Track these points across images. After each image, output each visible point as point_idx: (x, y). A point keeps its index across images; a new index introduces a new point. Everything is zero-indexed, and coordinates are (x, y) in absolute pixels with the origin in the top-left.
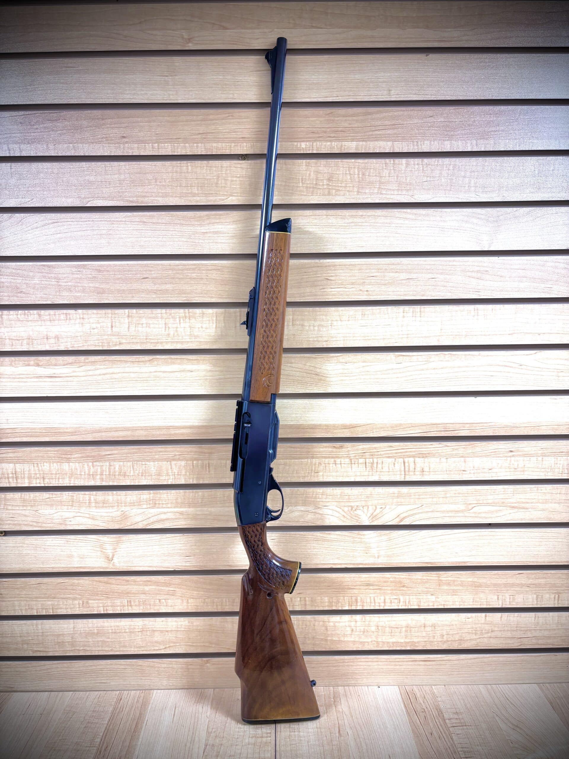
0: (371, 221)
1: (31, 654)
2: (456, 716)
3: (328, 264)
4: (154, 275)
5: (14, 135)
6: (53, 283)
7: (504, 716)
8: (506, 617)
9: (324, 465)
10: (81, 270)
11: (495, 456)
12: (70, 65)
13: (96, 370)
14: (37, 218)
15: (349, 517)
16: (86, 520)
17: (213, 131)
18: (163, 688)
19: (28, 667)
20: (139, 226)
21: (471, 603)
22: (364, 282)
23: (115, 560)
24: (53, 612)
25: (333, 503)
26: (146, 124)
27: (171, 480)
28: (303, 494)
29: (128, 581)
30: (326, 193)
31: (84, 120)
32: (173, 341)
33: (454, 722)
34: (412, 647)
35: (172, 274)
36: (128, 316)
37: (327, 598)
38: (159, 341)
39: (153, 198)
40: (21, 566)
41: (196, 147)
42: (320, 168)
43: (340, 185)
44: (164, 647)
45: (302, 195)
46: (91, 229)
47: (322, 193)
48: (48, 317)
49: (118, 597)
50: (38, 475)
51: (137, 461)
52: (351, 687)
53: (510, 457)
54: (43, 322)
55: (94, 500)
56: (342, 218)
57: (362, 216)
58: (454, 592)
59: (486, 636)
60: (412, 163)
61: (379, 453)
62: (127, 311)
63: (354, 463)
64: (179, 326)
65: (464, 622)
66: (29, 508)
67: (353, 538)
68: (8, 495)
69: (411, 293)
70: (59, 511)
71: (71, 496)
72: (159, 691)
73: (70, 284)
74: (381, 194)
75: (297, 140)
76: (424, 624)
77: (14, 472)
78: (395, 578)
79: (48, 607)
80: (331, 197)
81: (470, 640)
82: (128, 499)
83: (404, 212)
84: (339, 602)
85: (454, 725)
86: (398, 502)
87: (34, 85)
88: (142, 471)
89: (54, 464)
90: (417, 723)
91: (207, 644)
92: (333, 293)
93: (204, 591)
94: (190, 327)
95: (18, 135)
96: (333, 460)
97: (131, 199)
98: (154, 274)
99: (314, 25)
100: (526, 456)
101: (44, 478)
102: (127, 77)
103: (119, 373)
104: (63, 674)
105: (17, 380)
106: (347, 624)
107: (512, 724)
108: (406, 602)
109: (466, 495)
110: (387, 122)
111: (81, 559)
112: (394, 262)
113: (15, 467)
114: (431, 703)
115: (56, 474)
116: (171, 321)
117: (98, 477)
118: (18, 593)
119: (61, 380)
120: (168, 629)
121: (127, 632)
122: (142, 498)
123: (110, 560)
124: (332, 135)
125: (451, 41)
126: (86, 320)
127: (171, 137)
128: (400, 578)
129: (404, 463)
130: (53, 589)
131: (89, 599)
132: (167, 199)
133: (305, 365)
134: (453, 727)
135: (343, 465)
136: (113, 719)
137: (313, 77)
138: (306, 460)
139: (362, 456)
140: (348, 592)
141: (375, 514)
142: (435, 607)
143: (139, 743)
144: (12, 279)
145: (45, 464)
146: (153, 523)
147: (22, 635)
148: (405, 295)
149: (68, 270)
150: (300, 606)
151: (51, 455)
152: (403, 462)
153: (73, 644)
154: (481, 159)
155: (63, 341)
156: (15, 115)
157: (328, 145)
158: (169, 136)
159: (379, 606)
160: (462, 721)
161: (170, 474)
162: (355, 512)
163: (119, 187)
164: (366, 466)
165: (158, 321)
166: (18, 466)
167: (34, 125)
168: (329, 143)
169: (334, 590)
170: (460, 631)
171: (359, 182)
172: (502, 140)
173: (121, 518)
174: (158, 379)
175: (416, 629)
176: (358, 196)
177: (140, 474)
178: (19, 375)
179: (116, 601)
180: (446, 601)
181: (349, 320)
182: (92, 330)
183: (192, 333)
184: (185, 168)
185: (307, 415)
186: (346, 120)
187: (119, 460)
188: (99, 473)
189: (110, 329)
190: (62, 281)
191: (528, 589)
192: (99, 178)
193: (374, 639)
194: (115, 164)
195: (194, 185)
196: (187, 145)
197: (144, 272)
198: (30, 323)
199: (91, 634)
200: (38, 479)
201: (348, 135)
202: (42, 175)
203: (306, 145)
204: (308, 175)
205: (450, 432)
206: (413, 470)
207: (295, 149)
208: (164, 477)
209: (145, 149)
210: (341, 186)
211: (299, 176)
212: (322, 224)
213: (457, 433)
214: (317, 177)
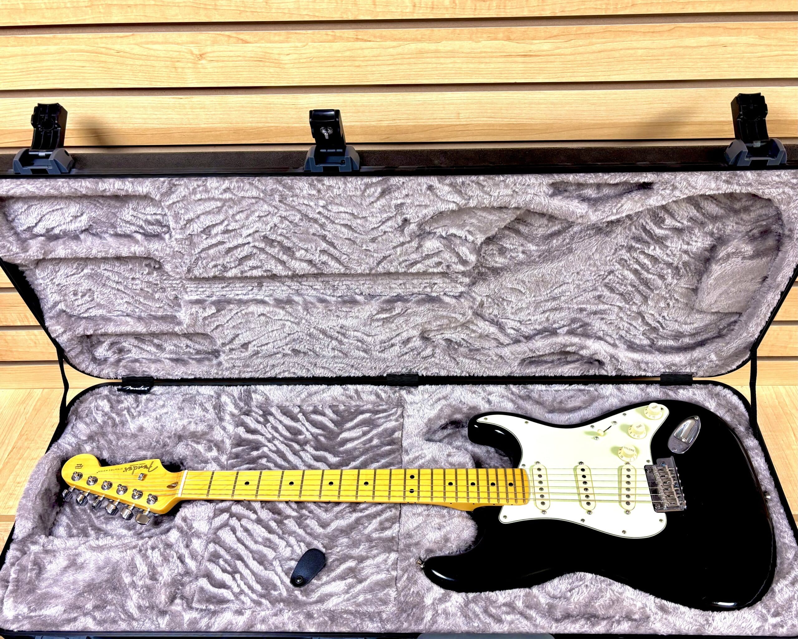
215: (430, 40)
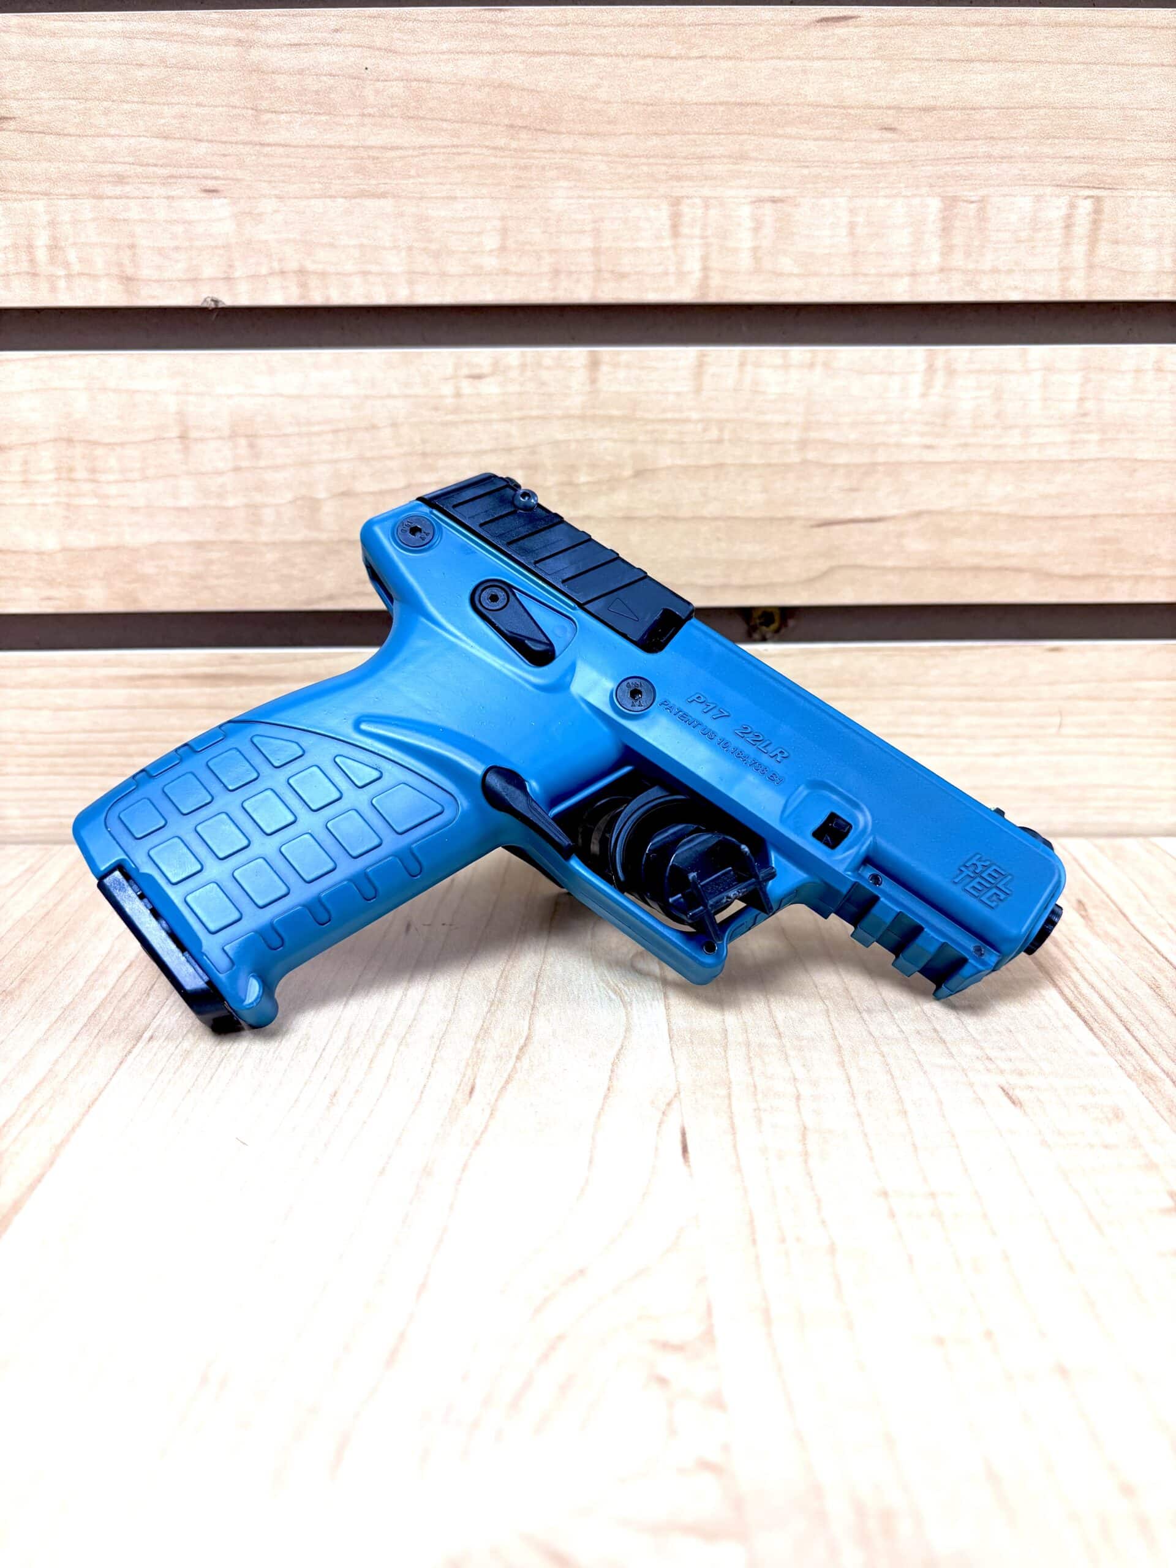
21: (490, 262)
191: (882, 152)
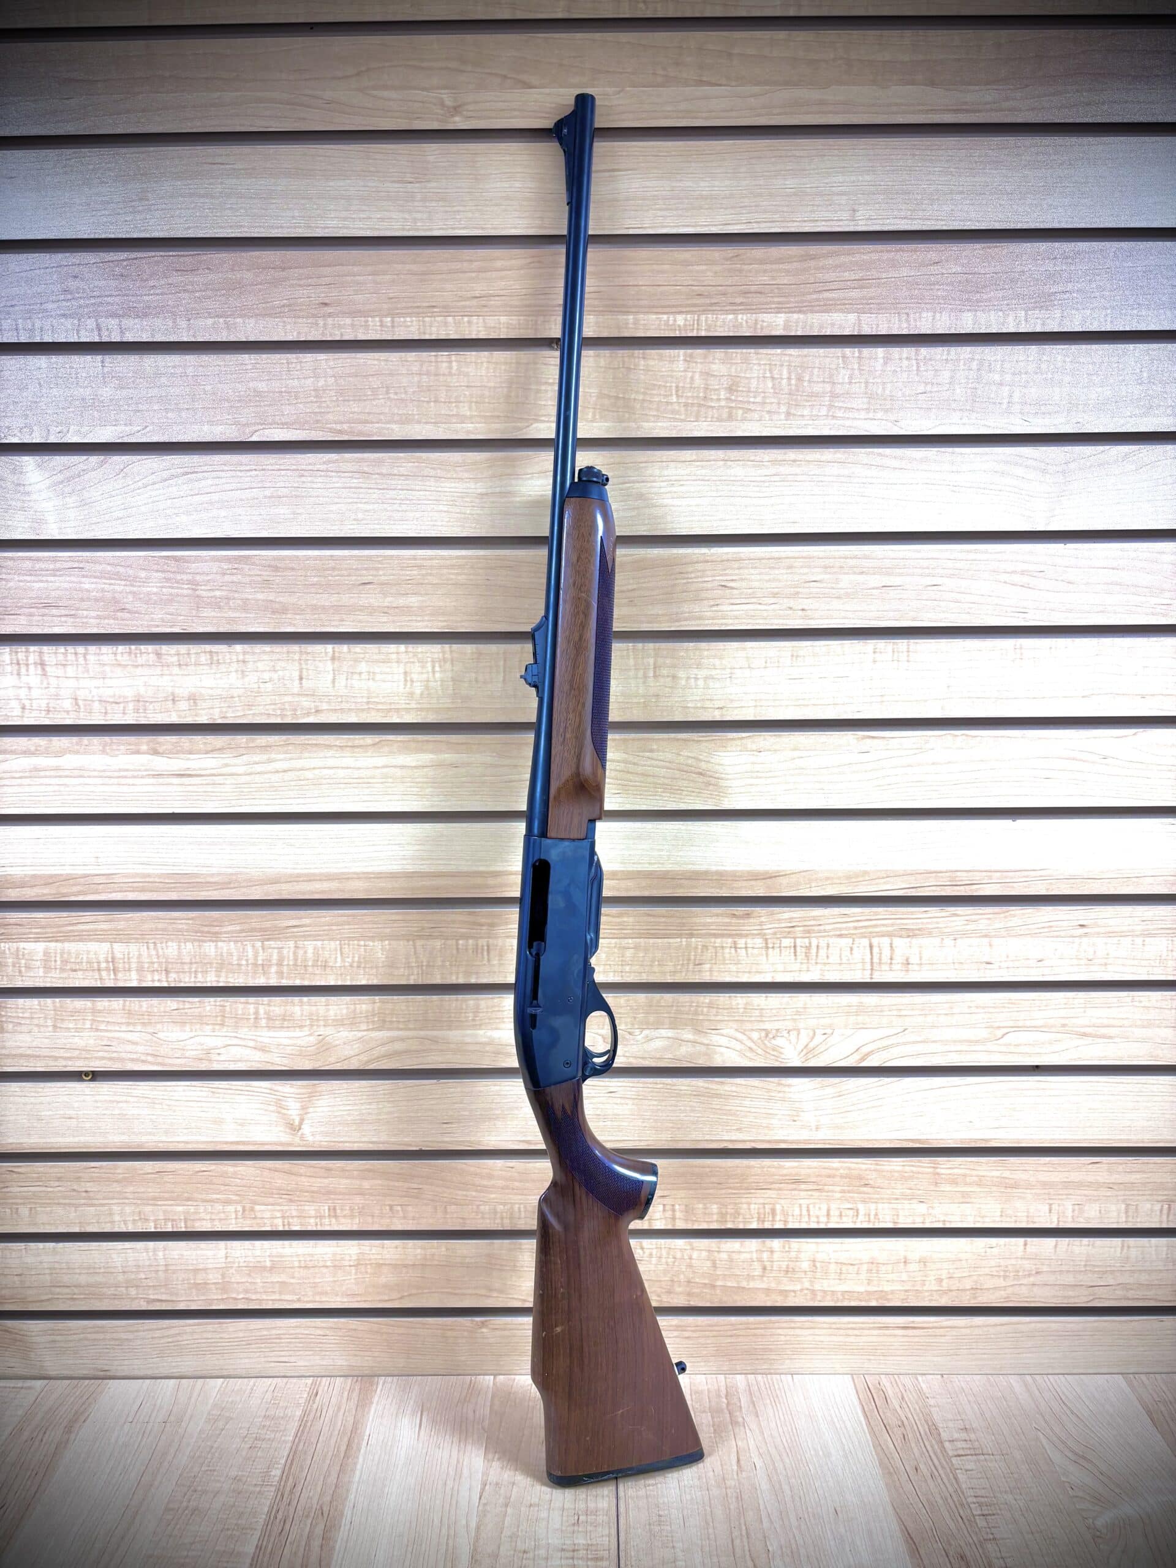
0: (812, 473)
1: (144, 1306)
2: (964, 1435)
3: (725, 557)
4: (383, 578)
5: (109, 299)
6: (185, 592)
7: (1059, 1438)
8: (1066, 1246)
9: (713, 951)
10: (240, 566)
11: (1052, 934)
12: (220, 161)
13: (270, 761)
14: (155, 465)
15: (760, 1051)
16: (248, 1051)
17: (502, 293)
18: (396, 1373)
19: (137, 1331)
20: (355, 481)
22: (798, 593)
23: (306, 1129)
24: (186, 1227)
25: (731, 1024)
26: (370, 277)
27: (416, 977)
28: (672, 1006)
29: (329, 1170)
30: (725, 416)
31: (248, 270)
32: (419, 706)
33: (960, 1446)
34: (880, 1301)
35: (419, 575)
36: (333, 659)
37: (715, 1206)
38: (393, 707)
39: (383, 426)
40: (125, 1138)
41: (466, 324)
42: (714, 367)
43: (752, 400)
44: (399, 1296)
45: (675, 420)
46: (260, 485)
47: (716, 416)
48: (175, 659)
49: (310, 1199)
50: (156, 965)
51: (350, 939)
52: (759, 1377)
53: (1080, 936)
54: (165, 668)
55: (265, 1013)
56: (754, 466)
57: (794, 461)
58: (963, 1197)
59: (1025, 1281)
60: (897, 357)
61: (822, 928)
62: (329, 648)
63: (773, 947)
64: (431, 679)
65: (983, 1254)
66: (139, 1028)
67: (769, 1090)
68: (99, 1003)
69: (891, 614)
70: (196, 1034)
71: (221, 1006)
72: (390, 1379)
73: (218, 593)
74: (834, 417)
75: (667, 310)
76: (905, 1258)
77: (110, 960)
78: (849, 1169)
79: (175, 1218)
80: (734, 423)
81: (995, 1288)
82: (332, 1013)
83: (880, 454)
84: (739, 1214)
85: (961, 1452)
86: (857, 1024)
87: (148, 200)
88: (359, 958)
89: (189, 945)
90: (888, 1448)
91: (483, 1292)
92: (735, 613)
93: (476, 1191)
94: (453, 680)
95: (117, 299)
96: (730, 940)
97: (338, 427)
98: (384, 575)
99: (705, 79)
100: (1111, 935)
101: (167, 971)
102: (331, 184)
103: (314, 768)
104: (204, 1345)
105: (115, 781)
106: (755, 1256)
107: (1073, 1452)
108: (869, 1215)
109: (991, 1010)
110: (846, 274)
111: (239, 1127)
112: (856, 553)
113: (112, 948)
114: (915, 1409)
115: (191, 963)
116: (417, 668)
117: (274, 969)
118: (118, 1189)
119: (200, 782)
120: (407, 1262)
121: (327, 1267)
122: (358, 1011)
123: (295, 1128)
124: (739, 300)
125: (979, 111)
126: (250, 666)
127: (419, 304)
128: (861, 1170)
129: (871, 947)
130: (185, 1184)
131: (255, 1203)
132: (410, 427)
133: (679, 754)
134: (959, 1456)
135: (750, 950)
136: (303, 1432)
137: (702, 184)
138: (679, 940)
139: (789, 932)
140: (758, 1195)
141: (811, 1045)
142: (927, 1225)
143: (357, 1479)
144: (105, 584)
145: (170, 944)
146: (378, 1059)
147: (126, 1270)
148: (878, 618)
149: (215, 567)
150: (663, 1222)
151: (180, 926)
152: (868, 945)
153: (224, 1287)
154: (1033, 350)
155: (204, 705)
156: (110, 259)
157: (731, 320)
158: (414, 302)
159: (818, 1222)
160: (976, 1444)
161: (414, 964)
162: (773, 1042)
163: (316, 402)
164: (795, 952)
165: (391, 667)
166: (116, 946)
167: (147, 280)
168: (731, 317)
169: (730, 1191)
170: (974, 1271)
171: (790, 394)
172: (1077, 309)
173: (317, 1049)
174: (390, 780)
175: (890, 1267)
176: (789, 422)
177: (355, 964)
178: (120, 770)
179: (306, 1208)
180: (946, 1215)
181: (765, 667)
182: (262, 685)
183: (456, 691)
184: (445, 365)
185: (681, 853)
186: (765, 271)
187: (316, 937)
188: (274, 962)
189: (297, 682)
190: (203, 587)
192: (276, 385)
193: (807, 1285)
194: (308, 358)
195: (462, 399)
196: (450, 319)
197: (364, 572)
198: (139, 671)
199: (259, 1268)
200: (156, 973)
201: (769, 299)
202: (163, 380)
203: (686, 320)
204: (688, 380)
205: (962, 888)
206: (889, 961)
207: (663, 327)
208: (402, 970)
209: (366, 326)
210: (754, 403)
211: (672, 382)
212: (715, 478)
213: (977, 890)
214: (707, 384)
215: (47, 753)
